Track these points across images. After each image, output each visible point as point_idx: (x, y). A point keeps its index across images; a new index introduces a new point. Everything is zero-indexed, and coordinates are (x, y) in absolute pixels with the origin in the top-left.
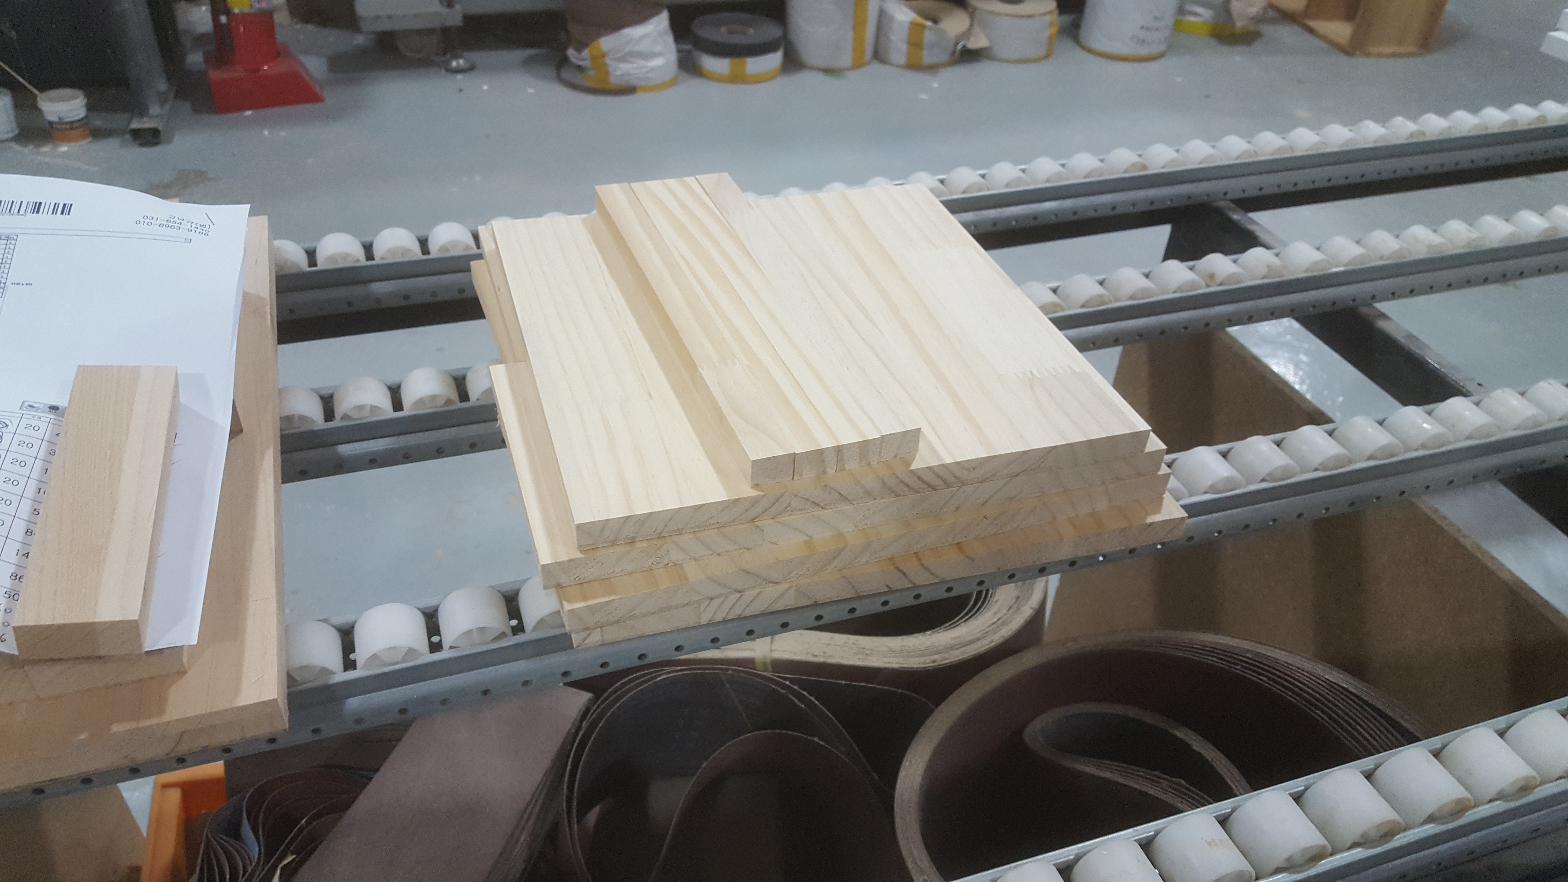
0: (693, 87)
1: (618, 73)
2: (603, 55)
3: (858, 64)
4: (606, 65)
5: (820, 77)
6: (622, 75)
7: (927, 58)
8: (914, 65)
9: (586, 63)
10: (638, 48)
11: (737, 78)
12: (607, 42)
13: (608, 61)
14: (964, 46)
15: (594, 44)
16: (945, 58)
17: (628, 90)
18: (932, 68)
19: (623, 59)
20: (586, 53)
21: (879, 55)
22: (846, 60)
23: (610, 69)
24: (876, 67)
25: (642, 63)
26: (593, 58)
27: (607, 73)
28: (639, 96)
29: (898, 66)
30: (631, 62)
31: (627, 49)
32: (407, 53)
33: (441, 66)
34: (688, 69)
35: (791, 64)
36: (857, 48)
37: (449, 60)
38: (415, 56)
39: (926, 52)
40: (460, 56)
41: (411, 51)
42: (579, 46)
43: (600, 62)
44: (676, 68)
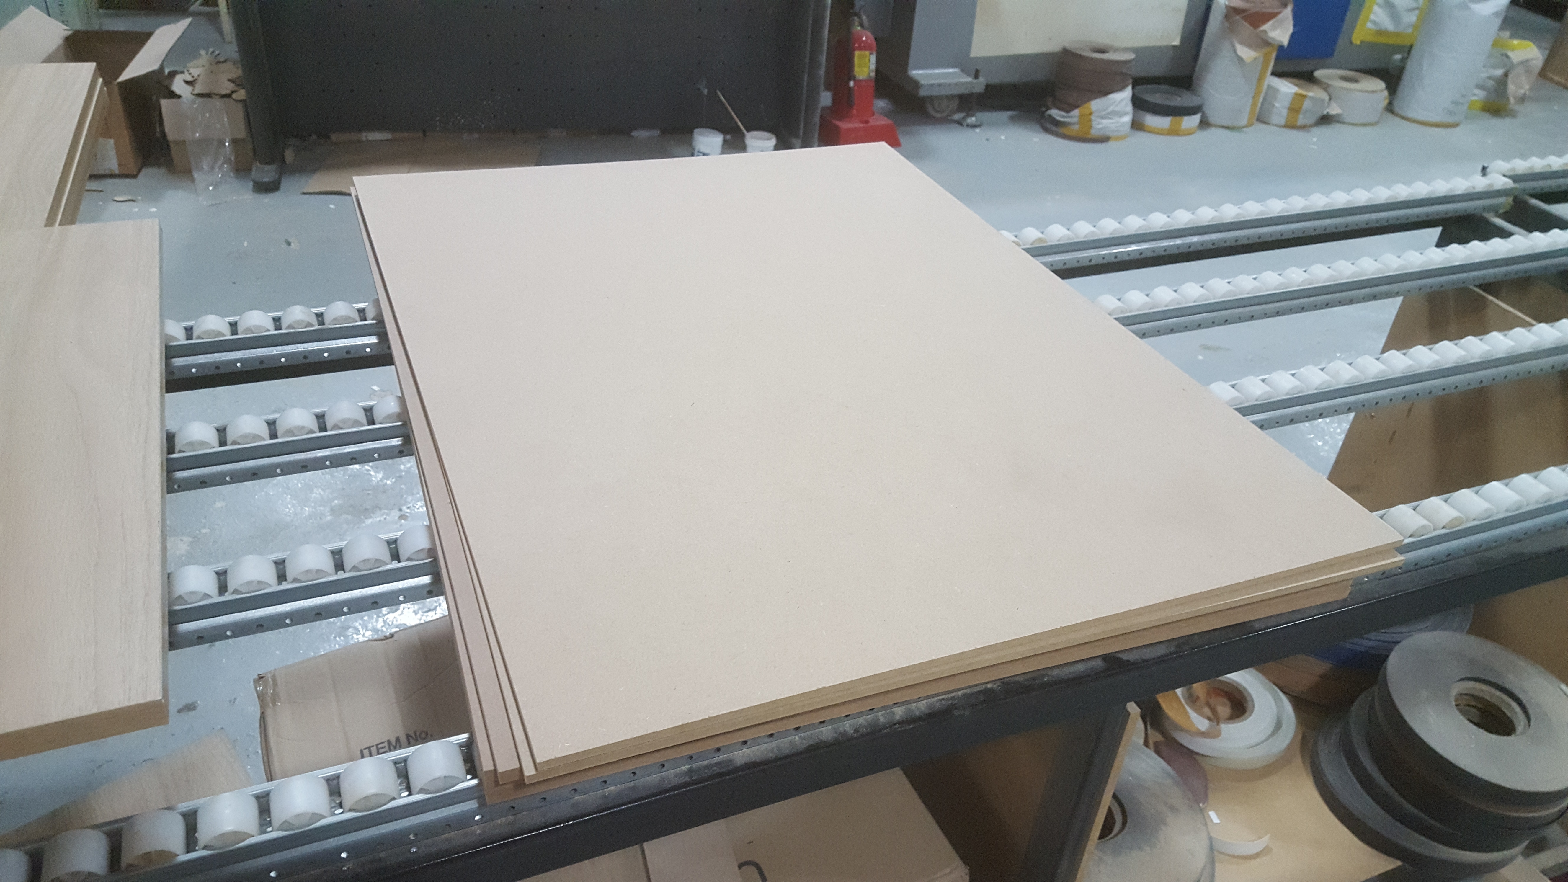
0: (1141, 137)
1: (1100, 126)
2: (1091, 114)
3: (1249, 125)
4: (1090, 120)
5: (1222, 132)
6: (1102, 128)
7: (1301, 120)
8: (1290, 125)
9: (1075, 120)
10: (1117, 109)
11: (1173, 132)
12: (1096, 104)
13: (1093, 118)
14: (1328, 113)
15: (1086, 105)
16: (1312, 121)
17: (1103, 139)
18: (1303, 128)
19: (1105, 117)
20: (1076, 112)
21: (1261, 119)
22: (1243, 121)
23: (1094, 123)
24: (1259, 126)
25: (1116, 119)
26: (1081, 116)
27: (1091, 127)
28: (1110, 144)
29: (1276, 125)
30: (1111, 119)
31: (1110, 109)
32: (933, 113)
33: (960, 123)
34: (1137, 126)
35: (1204, 124)
36: (1252, 112)
37: (964, 118)
38: (938, 115)
39: (1301, 116)
40: (973, 115)
41: (937, 111)
42: (1068, 107)
43: (1086, 120)
44: (1129, 125)
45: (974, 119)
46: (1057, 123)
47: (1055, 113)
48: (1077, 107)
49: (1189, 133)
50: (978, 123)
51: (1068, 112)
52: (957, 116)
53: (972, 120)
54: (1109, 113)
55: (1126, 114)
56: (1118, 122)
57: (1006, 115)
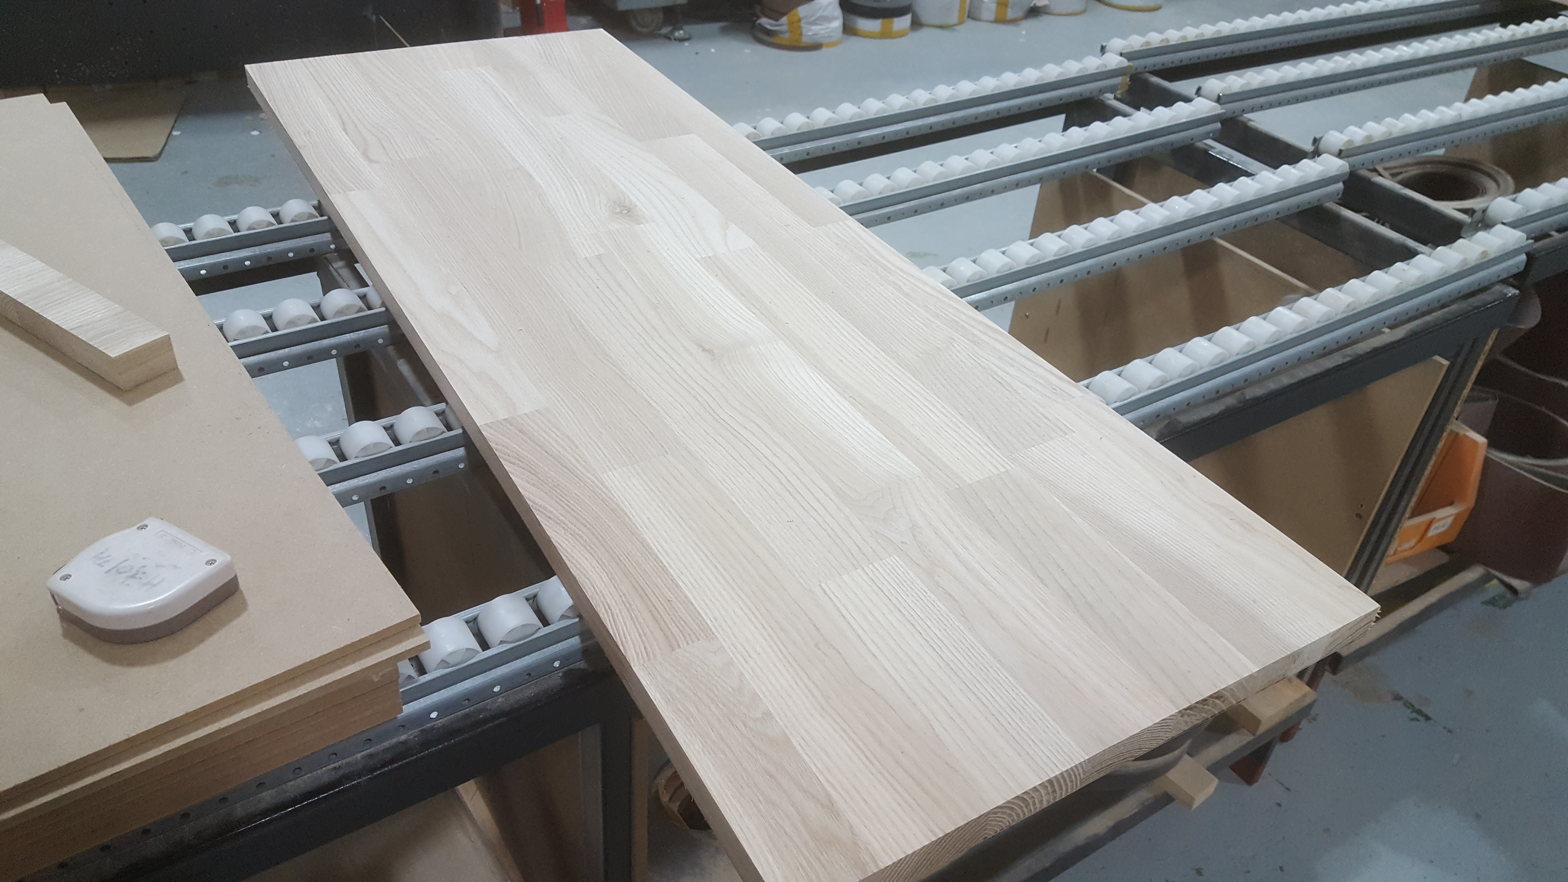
0: (854, 42)
1: (810, 33)
2: (799, 20)
3: (961, 23)
4: (800, 28)
5: (938, 32)
6: (813, 35)
7: (1010, 14)
8: (1000, 20)
9: (784, 28)
10: (826, 13)
11: (885, 35)
12: (802, 11)
13: (803, 24)
14: (1035, 4)
15: (793, 12)
16: (1020, 14)
17: (815, 47)
18: (1013, 21)
19: (814, 23)
20: (784, 20)
21: (973, 15)
22: (954, 19)
23: (804, 31)
24: (970, 23)
26: (791, 23)
27: (801, 34)
28: (824, 51)
29: (987, 21)
30: (821, 25)
31: (818, 14)
32: (639, 29)
33: (667, 37)
34: (848, 30)
35: (916, 24)
36: (961, 9)
37: (672, 32)
38: (645, 30)
39: (1009, 10)
40: (681, 29)
41: (643, 27)
42: (776, 15)
43: (795, 26)
44: (841, 29)
45: (681, 32)
46: (769, 33)
47: (764, 21)
48: (783, 14)
49: (901, 34)
50: (687, 36)
51: (777, 20)
52: (665, 31)
53: (680, 33)
54: (817, 19)
55: (835, 19)
56: (828, 28)
57: (716, 26)
